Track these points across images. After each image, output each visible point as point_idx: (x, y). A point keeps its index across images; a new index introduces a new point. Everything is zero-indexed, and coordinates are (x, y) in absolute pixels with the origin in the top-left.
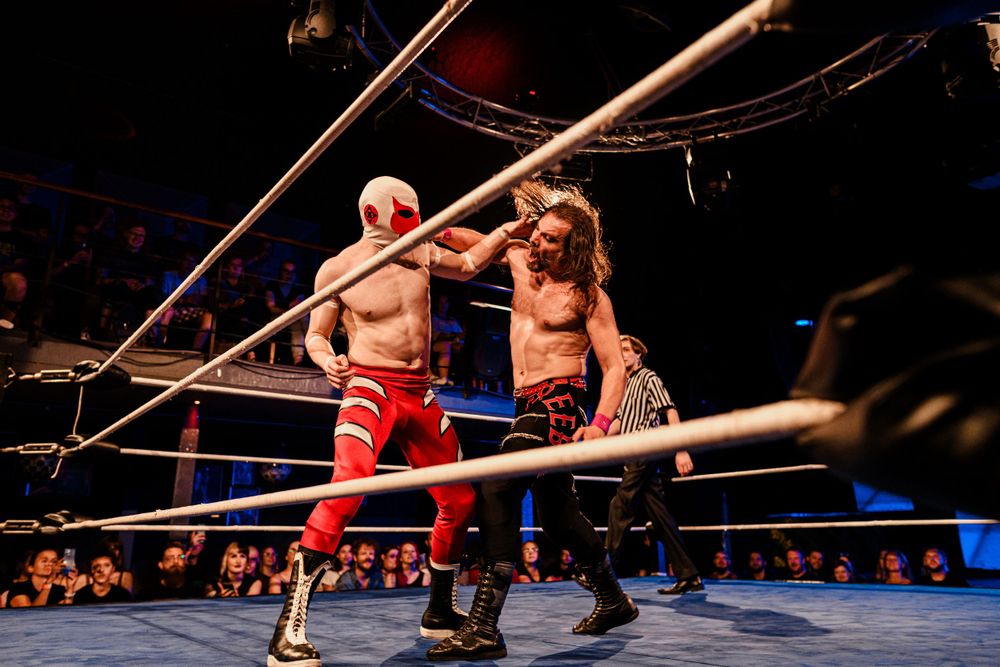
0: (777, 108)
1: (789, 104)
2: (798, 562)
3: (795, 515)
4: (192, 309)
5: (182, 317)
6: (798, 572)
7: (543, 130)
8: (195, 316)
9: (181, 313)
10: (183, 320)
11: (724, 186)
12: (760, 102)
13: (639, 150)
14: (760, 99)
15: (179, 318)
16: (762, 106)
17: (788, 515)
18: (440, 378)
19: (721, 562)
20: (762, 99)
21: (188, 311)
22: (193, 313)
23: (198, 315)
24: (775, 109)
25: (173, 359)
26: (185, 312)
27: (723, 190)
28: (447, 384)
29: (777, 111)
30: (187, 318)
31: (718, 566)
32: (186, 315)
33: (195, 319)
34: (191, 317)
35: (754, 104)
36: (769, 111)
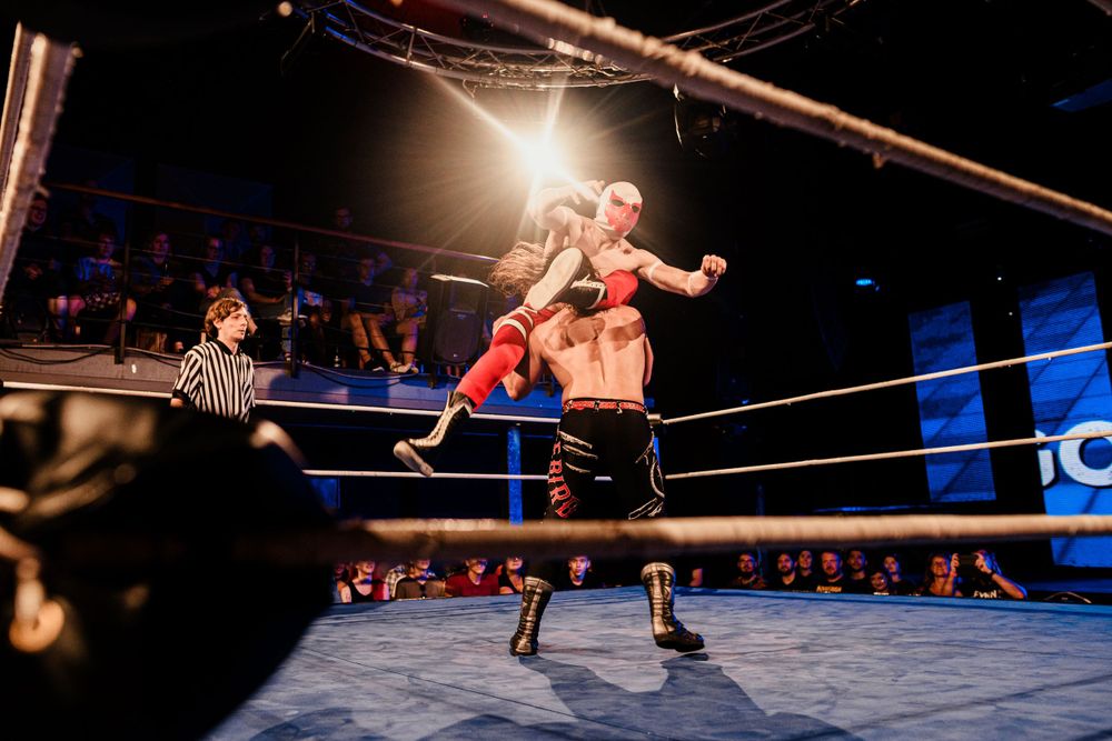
0: (786, 21)
1: (800, 15)
2: (834, 565)
3: (845, 509)
4: (106, 295)
5: (96, 305)
6: (834, 576)
7: (496, 62)
8: (110, 302)
9: (94, 301)
10: (98, 308)
11: (716, 124)
12: (764, 14)
13: (616, 82)
14: (761, 12)
15: (93, 307)
16: (766, 19)
17: (838, 509)
18: (404, 364)
19: (746, 566)
20: (766, 10)
21: (102, 297)
22: (108, 299)
23: (114, 300)
24: (784, 22)
25: (79, 355)
26: (98, 299)
27: (716, 130)
28: (410, 371)
29: (784, 26)
30: (102, 306)
31: (743, 570)
32: (100, 303)
33: (111, 305)
34: (106, 304)
35: (755, 18)
36: (778, 24)
